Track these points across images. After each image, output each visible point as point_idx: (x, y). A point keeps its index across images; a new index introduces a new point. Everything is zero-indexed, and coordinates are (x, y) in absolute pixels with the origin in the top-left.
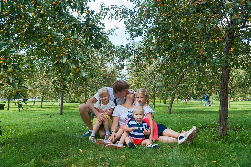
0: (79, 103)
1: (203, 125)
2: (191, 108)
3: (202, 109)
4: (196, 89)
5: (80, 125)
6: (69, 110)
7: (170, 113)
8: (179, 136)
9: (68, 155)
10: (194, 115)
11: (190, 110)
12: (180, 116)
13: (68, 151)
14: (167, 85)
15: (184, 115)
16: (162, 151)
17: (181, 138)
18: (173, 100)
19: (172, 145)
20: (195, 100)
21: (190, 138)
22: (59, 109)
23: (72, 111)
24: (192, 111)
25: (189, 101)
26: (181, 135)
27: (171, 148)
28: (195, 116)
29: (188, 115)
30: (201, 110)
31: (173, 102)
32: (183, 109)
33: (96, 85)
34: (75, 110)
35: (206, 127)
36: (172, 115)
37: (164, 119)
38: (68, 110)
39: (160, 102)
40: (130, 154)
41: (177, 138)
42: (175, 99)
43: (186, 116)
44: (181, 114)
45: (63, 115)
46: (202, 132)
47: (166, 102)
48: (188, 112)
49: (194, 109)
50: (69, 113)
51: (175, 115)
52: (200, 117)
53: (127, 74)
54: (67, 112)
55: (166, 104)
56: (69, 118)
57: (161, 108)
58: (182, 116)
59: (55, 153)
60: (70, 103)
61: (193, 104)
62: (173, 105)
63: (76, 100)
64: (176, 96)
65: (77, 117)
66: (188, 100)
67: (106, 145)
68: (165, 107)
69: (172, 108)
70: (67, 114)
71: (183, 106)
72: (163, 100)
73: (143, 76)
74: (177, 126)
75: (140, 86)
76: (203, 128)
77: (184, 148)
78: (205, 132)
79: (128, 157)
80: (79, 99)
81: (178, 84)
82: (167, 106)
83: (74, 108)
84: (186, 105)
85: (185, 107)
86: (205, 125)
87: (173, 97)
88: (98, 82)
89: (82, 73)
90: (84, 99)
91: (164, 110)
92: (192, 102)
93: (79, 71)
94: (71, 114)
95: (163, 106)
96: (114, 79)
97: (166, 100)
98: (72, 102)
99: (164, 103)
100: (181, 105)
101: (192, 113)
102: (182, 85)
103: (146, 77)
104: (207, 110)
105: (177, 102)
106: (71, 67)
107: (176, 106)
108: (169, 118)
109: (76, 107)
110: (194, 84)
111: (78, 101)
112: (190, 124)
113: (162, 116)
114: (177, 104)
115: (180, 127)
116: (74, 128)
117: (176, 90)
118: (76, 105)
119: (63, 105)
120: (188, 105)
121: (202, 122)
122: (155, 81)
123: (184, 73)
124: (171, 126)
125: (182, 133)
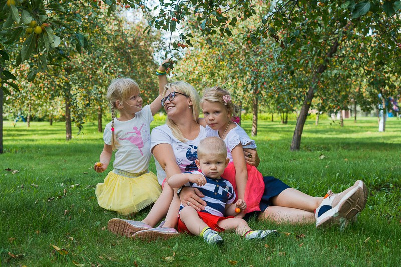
0: (48, 123)
1: (383, 181)
2: (354, 136)
3: (384, 138)
4: (371, 84)
5: (54, 181)
6: (20, 140)
7: (298, 147)
9: (21, 258)
10: (361, 153)
11: (351, 142)
12: (322, 157)
13: (23, 246)
14: (292, 73)
15: (334, 154)
16: (273, 245)
18: (305, 116)
19: (299, 230)
20: (367, 116)
21: (349, 209)
23: (30, 143)
24: (357, 144)
25: (351, 118)
27: (297, 237)
28: (365, 156)
29: (345, 153)
30: (381, 141)
31: (308, 120)
32: (334, 139)
33: (95, 72)
34: (36, 140)
35: (392, 186)
36: (302, 153)
37: (280, 165)
38: (16, 140)
39: (272, 121)
40: (189, 253)
41: (314, 211)
42: (313, 112)
43: (341, 157)
44: (328, 151)
45: (4, 155)
46: (381, 198)
47: (287, 119)
48: (347, 145)
49: (363, 139)
50: (22, 148)
51: (310, 153)
52: (376, 158)
54: (14, 147)
55: (287, 126)
56: (23, 161)
57: (275, 134)
58: (330, 156)
61: (361, 125)
62: (305, 128)
63: (39, 115)
64: (316, 101)
65: (44, 158)
66: (347, 115)
68: (286, 133)
69: (303, 135)
70: (16, 152)
71: (332, 131)
72: (280, 115)
73: (227, 46)
74: (315, 181)
75: (218, 74)
76: (383, 188)
77: (330, 237)
78: (387, 198)
79: (184, 261)
80: (46, 112)
81: (322, 69)
82: (291, 130)
83: (35, 134)
84: (341, 128)
85: (338, 133)
86: (388, 180)
87: (307, 106)
88: (100, 63)
89: (51, 38)
90: (61, 111)
91: (281, 140)
92: (357, 119)
93: (43, 31)
94: (25, 151)
95: (280, 130)
96: (146, 55)
97: (289, 115)
98: (28, 120)
99: (281, 123)
100: (328, 127)
101: (357, 149)
102: (331, 73)
103: (234, 50)
104: (396, 141)
105: (316, 121)
106: (18, 21)
107: (314, 130)
108: (294, 162)
109: (40, 132)
110: (364, 70)
111: (46, 116)
112: (349, 176)
113: (277, 155)
114: (317, 126)
115: (322, 183)
116: (37, 188)
117: (315, 87)
118: (39, 129)
119: (3, 126)
120: (347, 128)
121: (381, 172)
122: (259, 62)
123: (339, 40)
124: (300, 181)
125: (328, 197)
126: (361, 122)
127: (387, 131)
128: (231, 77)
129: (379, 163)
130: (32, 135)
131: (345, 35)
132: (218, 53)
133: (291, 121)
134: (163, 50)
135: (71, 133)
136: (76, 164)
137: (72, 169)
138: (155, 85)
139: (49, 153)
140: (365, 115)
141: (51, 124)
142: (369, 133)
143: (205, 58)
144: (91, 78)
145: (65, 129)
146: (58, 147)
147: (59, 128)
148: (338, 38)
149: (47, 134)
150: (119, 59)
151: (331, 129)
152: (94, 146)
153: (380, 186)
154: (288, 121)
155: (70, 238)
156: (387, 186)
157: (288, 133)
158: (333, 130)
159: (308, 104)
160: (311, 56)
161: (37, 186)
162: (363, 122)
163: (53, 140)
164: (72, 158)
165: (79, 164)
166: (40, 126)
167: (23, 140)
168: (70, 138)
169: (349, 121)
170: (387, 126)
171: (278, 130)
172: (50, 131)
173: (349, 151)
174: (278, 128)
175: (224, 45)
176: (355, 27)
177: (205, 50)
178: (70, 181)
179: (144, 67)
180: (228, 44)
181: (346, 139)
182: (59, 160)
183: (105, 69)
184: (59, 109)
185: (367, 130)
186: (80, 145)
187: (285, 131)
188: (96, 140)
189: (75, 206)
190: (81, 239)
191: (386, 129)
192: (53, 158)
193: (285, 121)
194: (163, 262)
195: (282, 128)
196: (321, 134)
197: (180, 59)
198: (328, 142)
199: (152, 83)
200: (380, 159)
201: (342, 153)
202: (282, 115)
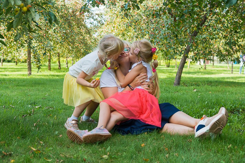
0: (15, 64)
1: (235, 107)
2: (213, 76)
3: (232, 78)
5: (24, 103)
7: (179, 84)
9: (10, 155)
10: (219, 88)
11: (212, 81)
12: (195, 90)
13: (11, 147)
14: (176, 36)
15: (203, 88)
21: (216, 127)
23: (5, 77)
24: (216, 82)
25: (210, 63)
28: (222, 90)
29: (209, 88)
30: (232, 80)
32: (201, 78)
34: (8, 75)
35: (241, 110)
36: (182, 88)
37: (169, 95)
39: (160, 65)
40: (117, 153)
41: (194, 128)
43: (207, 90)
44: (198, 86)
46: (234, 118)
47: (169, 64)
48: (210, 82)
49: (219, 78)
51: (187, 88)
52: (229, 92)
55: (169, 68)
57: (163, 74)
58: (200, 90)
61: (217, 69)
62: (184, 70)
64: (191, 54)
65: (16, 88)
68: (169, 73)
69: (183, 75)
71: (199, 73)
72: (165, 61)
73: (134, 17)
75: (127, 34)
76: (235, 111)
77: (206, 144)
78: (238, 118)
79: (115, 158)
80: (14, 56)
81: (196, 34)
82: (172, 71)
83: (6, 71)
84: (205, 70)
85: (203, 74)
86: (239, 106)
87: (186, 57)
90: (25, 56)
91: (167, 78)
92: (214, 65)
94: (2, 83)
95: (166, 71)
96: (81, 21)
97: (171, 62)
98: (2, 62)
99: (166, 67)
100: (196, 70)
101: (216, 85)
102: (201, 37)
103: (138, 20)
104: (240, 80)
105: (189, 65)
106: (13, 3)
107: (187, 72)
108: (177, 93)
109: (9, 70)
110: (222, 34)
111: (13, 59)
112: (213, 104)
113: (166, 89)
114: (189, 69)
115: (197, 108)
116: (14, 108)
117: (191, 45)
118: (9, 67)
120: (208, 71)
121: (233, 101)
122: (155, 28)
123: (207, 15)
124: (183, 106)
125: (203, 119)
127: (234, 74)
128: (136, 37)
130: (5, 71)
131: (211, 12)
132: (128, 21)
133: (172, 65)
134: (91, 18)
135: (31, 71)
136: (37, 92)
137: (35, 95)
138: (86, 41)
139: (19, 84)
140: (219, 62)
141: (17, 64)
142: (222, 74)
143: (119, 24)
144: (45, 36)
145: (27, 68)
146: (24, 81)
147: (22, 67)
149: (15, 71)
150: (63, 24)
151: (198, 71)
152: (47, 80)
153: (233, 110)
154: (170, 65)
155: (40, 142)
156: (237, 110)
157: (171, 74)
159: (186, 56)
160: (189, 25)
161: (13, 106)
162: (218, 66)
163: (19, 75)
164: (33, 88)
165: (39, 92)
166: (10, 66)
168: (30, 74)
169: (209, 66)
170: (233, 70)
171: (164, 71)
172: (16, 69)
173: (211, 86)
174: (164, 70)
175: (132, 16)
176: (217, 8)
177: (119, 19)
178: (34, 103)
179: (79, 29)
180: (134, 16)
181: (208, 78)
182: (26, 89)
183: (54, 30)
184: (23, 55)
185: (221, 72)
186: (38, 79)
187: (169, 72)
188: (48, 75)
189: (41, 120)
190: (47, 142)
191: (233, 72)
192: (22, 87)
193: (168, 65)
194: (102, 159)
195: (166, 70)
196: (192, 74)
197: (103, 24)
198: (198, 80)
199: (84, 39)
200: (232, 92)
201: (207, 88)
202: (166, 61)
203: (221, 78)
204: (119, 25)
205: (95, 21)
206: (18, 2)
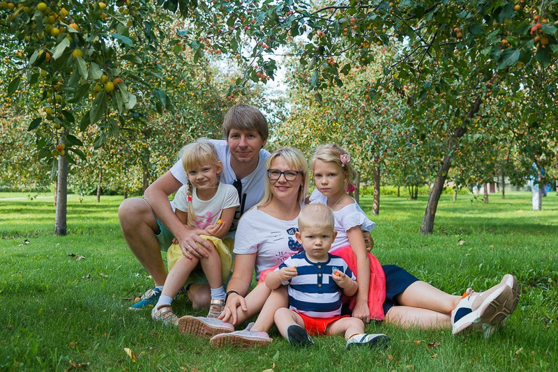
0: (122, 197)
1: (539, 274)
2: (501, 215)
3: (540, 218)
4: (522, 151)
5: (127, 269)
6: (88, 218)
7: (430, 230)
8: (454, 305)
9: (84, 367)
10: (511, 237)
11: (498, 223)
12: (462, 243)
13: (87, 352)
14: (423, 137)
15: (476, 238)
16: (399, 355)
17: (463, 312)
18: (440, 189)
19: (432, 337)
20: (518, 189)
21: (494, 313)
22: (55, 216)
23: (100, 222)
24: (506, 225)
25: (498, 192)
26: (464, 303)
27: (429, 345)
28: (516, 242)
29: (491, 237)
30: (537, 222)
31: (443, 195)
32: (476, 219)
33: (180, 135)
34: (108, 218)
35: (550, 280)
36: (436, 238)
37: (408, 252)
38: (83, 219)
39: (399, 196)
40: (293, 364)
41: (449, 314)
42: (450, 185)
43: (485, 243)
44: (469, 234)
45: (68, 236)
46: (536, 295)
47: (416, 193)
48: (493, 227)
49: (512, 219)
50: (90, 229)
51: (445, 237)
52: (529, 244)
53: (285, 96)
54: (81, 227)
55: (417, 202)
56: (90, 245)
57: (402, 213)
58: (471, 242)
59: (44, 361)
60: (91, 194)
61: (511, 202)
62: (440, 205)
63: (111, 187)
64: (453, 172)
65: (116, 241)
66: (492, 189)
67: (211, 335)
68: (415, 211)
69: (437, 214)
70: (82, 233)
71: (474, 210)
72: (408, 188)
73: (342, 104)
74: (452, 273)
75: (330, 137)
76: (539, 283)
77: (471, 347)
78: (544, 296)
80: (120, 183)
81: (461, 132)
82: (421, 207)
83: (106, 211)
84: (485, 206)
85: (482, 211)
86: (546, 272)
87: (443, 179)
88: (186, 124)
89: (125, 96)
90: (138, 182)
91: (409, 220)
92: (505, 194)
93: (116, 88)
94: (93, 232)
95: (409, 206)
97: (419, 189)
98: (98, 194)
99: (410, 198)
100: (468, 204)
101: (505, 232)
102: (472, 138)
103: (350, 109)
104: (555, 222)
105: (454, 195)
106: (86, 76)
107: (451, 207)
108: (425, 249)
109: (112, 209)
110: (514, 133)
111: (119, 188)
112: (495, 267)
113: (404, 239)
114: (454, 203)
115: (461, 276)
116: (107, 278)
117: (452, 154)
118: (111, 204)
119: (68, 201)
120: (493, 205)
121: (536, 262)
122: (381, 123)
123: (482, 95)
124: (433, 273)
125: (467, 297)
126: (511, 198)
128: (346, 141)
129: (534, 250)
130: (102, 211)
131: (489, 90)
132: (331, 112)
133: (422, 196)
140: (515, 189)
142: (521, 211)
143: (314, 118)
144: (175, 142)
148: (481, 93)
150: (209, 119)
151: (471, 206)
153: (535, 280)
154: (418, 195)
156: (543, 280)
157: (419, 212)
158: (474, 207)
159: (443, 175)
160: (447, 116)
161: (106, 276)
162: (513, 197)
166: (113, 201)
167: (91, 217)
169: (495, 196)
170: (543, 203)
171: (406, 206)
173: (495, 234)
174: (405, 204)
175: (339, 102)
176: (502, 80)
177: (315, 108)
180: (343, 101)
181: (492, 219)
183: (191, 131)
184: (135, 180)
185: (518, 208)
187: (414, 209)
191: (542, 207)
193: (414, 196)
195: (410, 205)
196: (460, 212)
198: (469, 222)
200: (535, 246)
201: (487, 238)
202: (411, 188)
203: (518, 218)
204: (315, 120)
205: (269, 113)
206: (96, 72)
